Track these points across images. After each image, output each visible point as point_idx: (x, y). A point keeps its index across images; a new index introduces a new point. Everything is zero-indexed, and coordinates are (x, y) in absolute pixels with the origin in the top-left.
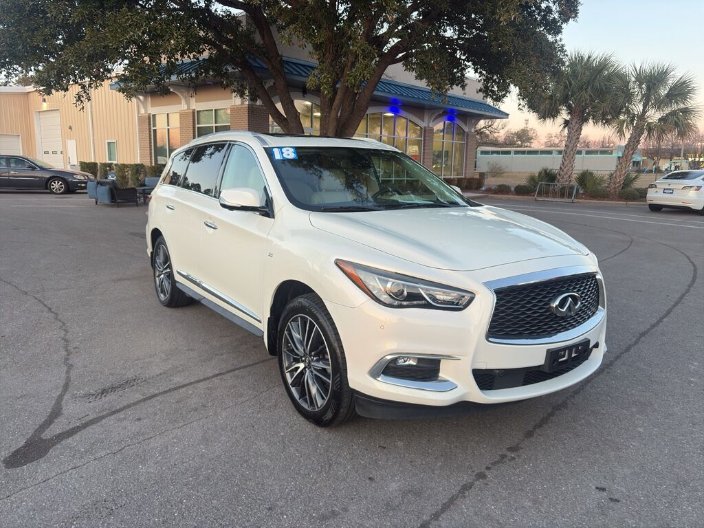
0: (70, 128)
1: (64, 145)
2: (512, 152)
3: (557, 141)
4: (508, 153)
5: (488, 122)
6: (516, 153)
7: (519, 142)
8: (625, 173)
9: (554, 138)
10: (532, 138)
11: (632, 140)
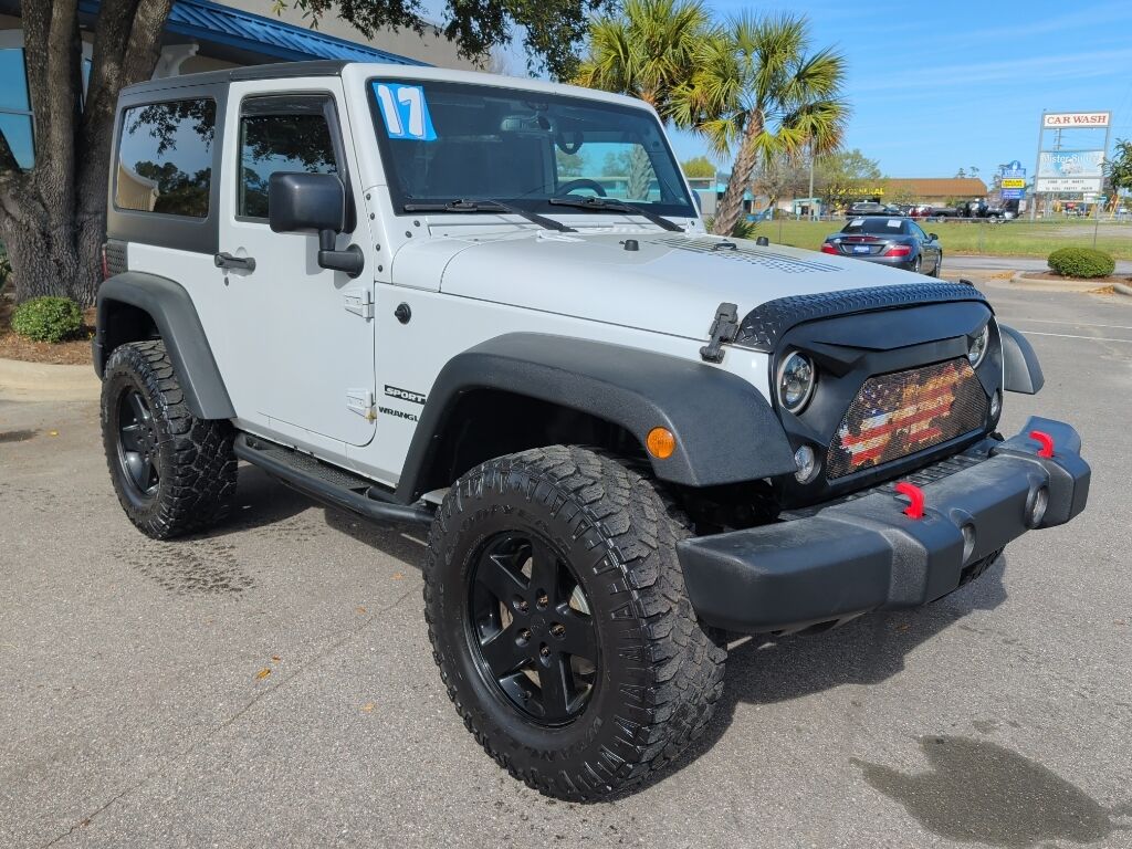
8: (735, 217)
9: (617, 161)
10: (581, 162)
11: (744, 156)
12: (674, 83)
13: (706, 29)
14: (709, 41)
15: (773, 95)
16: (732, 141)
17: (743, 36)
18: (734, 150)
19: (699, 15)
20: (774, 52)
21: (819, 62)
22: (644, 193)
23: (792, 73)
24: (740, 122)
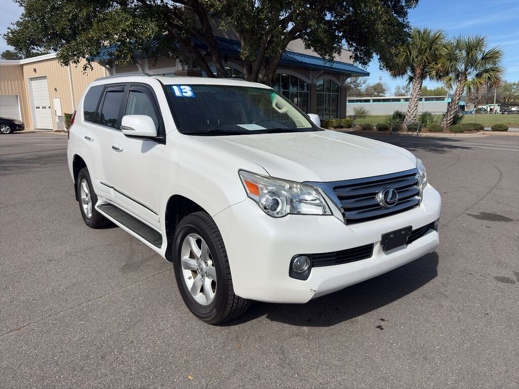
0: (56, 90)
1: (52, 102)
2: (371, 101)
3: (403, 92)
4: (368, 101)
5: (353, 79)
6: (374, 101)
7: (376, 93)
8: (454, 113)
9: (401, 89)
10: (385, 90)
11: (458, 90)
12: (429, 63)
13: (444, 42)
14: (444, 46)
15: (472, 65)
16: (454, 84)
17: (459, 45)
18: (455, 87)
19: (441, 37)
20: (472, 50)
21: (491, 53)
22: (416, 105)
23: (480, 57)
24: (457, 76)
